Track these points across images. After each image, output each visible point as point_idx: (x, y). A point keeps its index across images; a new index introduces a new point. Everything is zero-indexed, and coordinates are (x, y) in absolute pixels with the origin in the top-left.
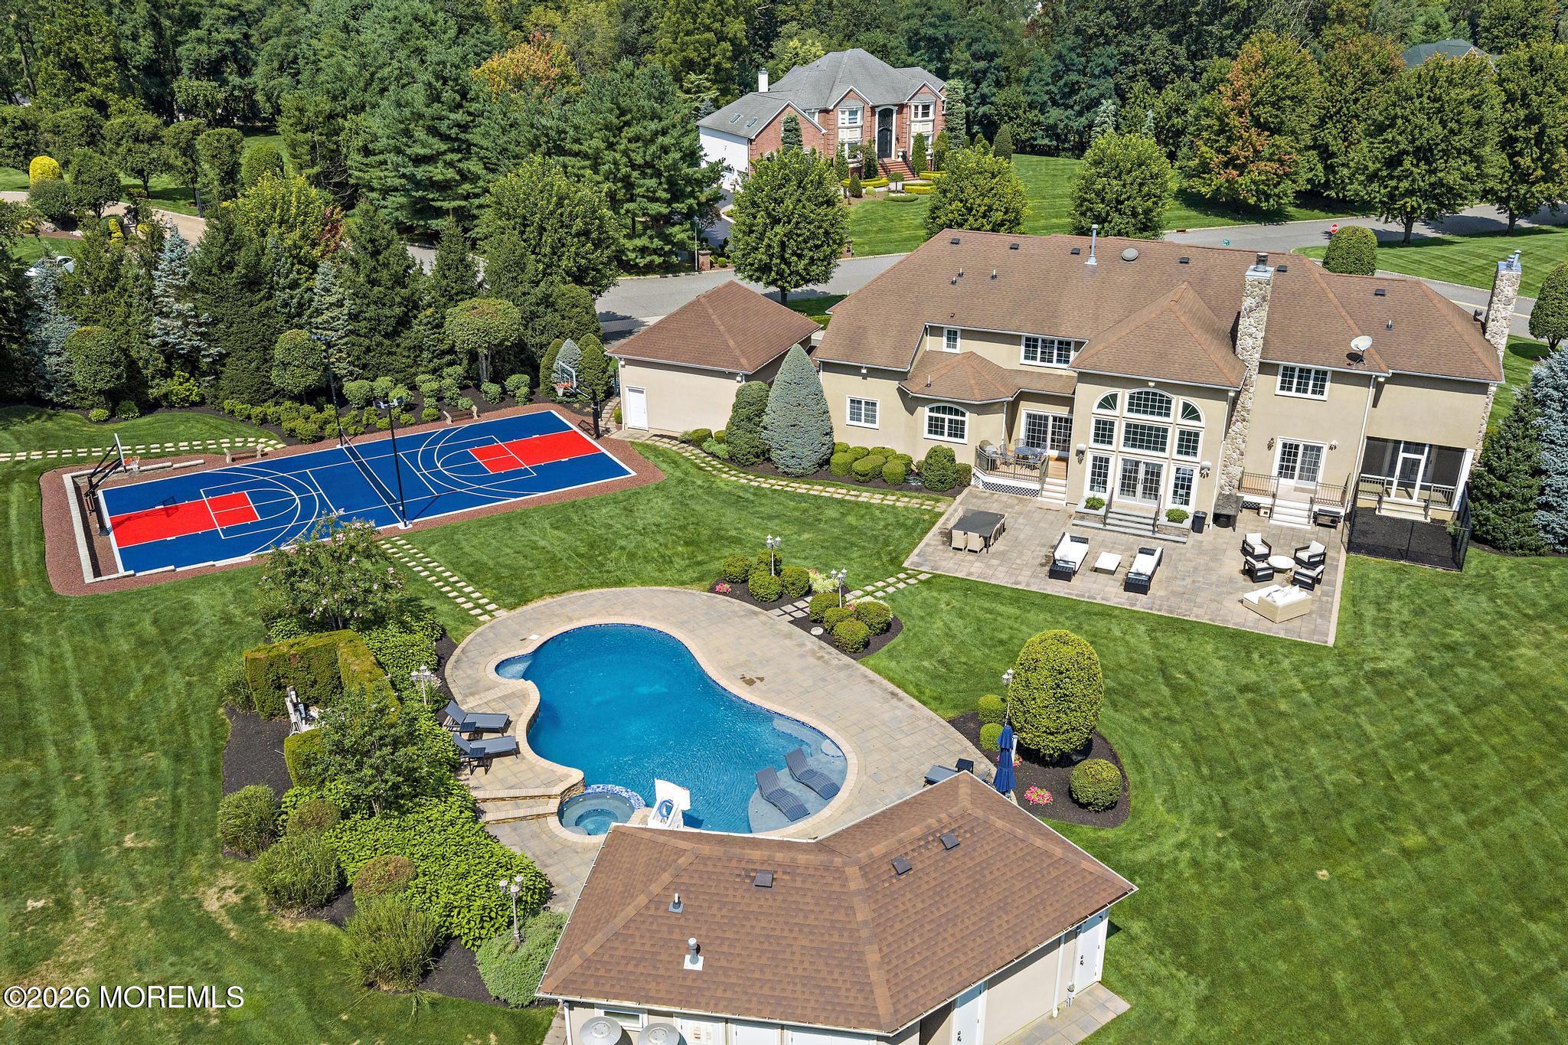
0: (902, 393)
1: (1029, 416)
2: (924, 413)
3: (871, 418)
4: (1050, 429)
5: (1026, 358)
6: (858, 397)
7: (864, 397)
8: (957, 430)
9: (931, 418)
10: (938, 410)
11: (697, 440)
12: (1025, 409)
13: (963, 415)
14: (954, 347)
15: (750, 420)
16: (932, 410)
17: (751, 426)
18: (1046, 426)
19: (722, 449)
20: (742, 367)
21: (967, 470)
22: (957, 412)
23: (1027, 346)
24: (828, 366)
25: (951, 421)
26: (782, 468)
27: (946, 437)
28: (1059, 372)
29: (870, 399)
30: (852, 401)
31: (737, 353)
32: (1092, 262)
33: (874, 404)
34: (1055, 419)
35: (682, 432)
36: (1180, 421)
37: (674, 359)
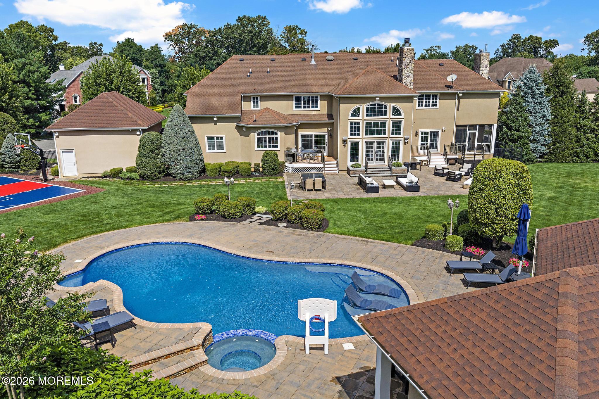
0: (238, 128)
1: (302, 136)
2: (254, 136)
3: (221, 147)
4: (314, 142)
5: (296, 107)
6: (211, 136)
7: (215, 136)
8: (273, 143)
9: (258, 139)
10: (262, 133)
11: (116, 174)
12: (302, 132)
13: (276, 134)
14: (257, 106)
15: (153, 152)
16: (258, 134)
17: (154, 155)
18: (311, 140)
19: (134, 175)
20: (140, 126)
21: (282, 164)
22: (273, 133)
23: (296, 101)
24: (193, 119)
25: (269, 139)
26: (178, 176)
27: (268, 149)
28: (313, 113)
29: (219, 136)
30: (209, 139)
31: (135, 118)
32: (313, 62)
33: (222, 139)
34: (315, 136)
35: (102, 172)
36: (392, 117)
37: (93, 127)
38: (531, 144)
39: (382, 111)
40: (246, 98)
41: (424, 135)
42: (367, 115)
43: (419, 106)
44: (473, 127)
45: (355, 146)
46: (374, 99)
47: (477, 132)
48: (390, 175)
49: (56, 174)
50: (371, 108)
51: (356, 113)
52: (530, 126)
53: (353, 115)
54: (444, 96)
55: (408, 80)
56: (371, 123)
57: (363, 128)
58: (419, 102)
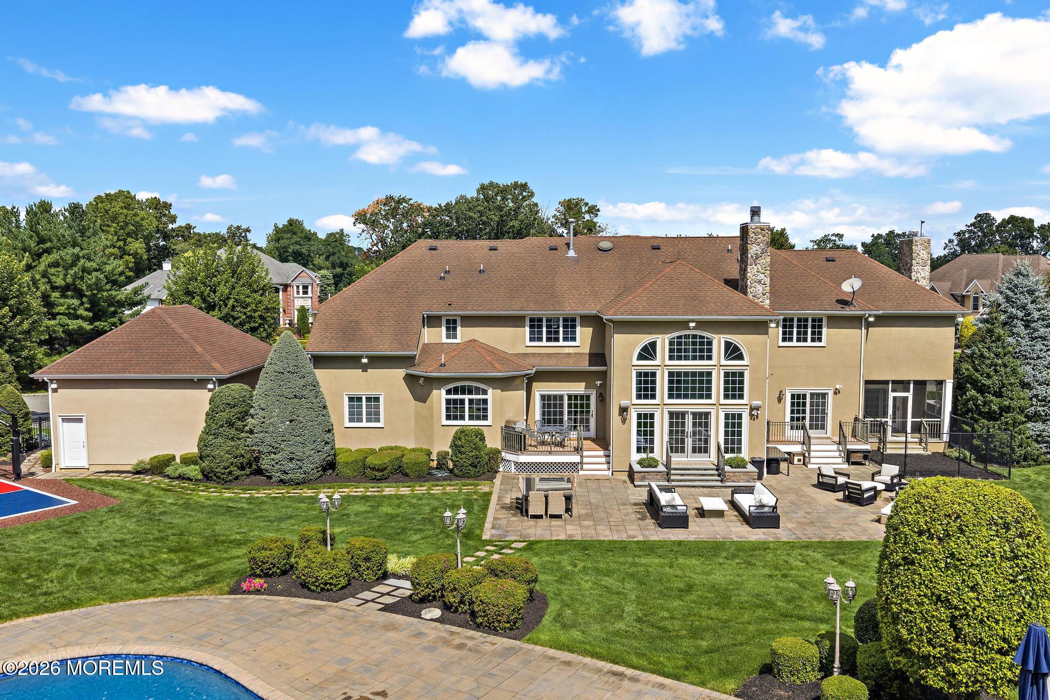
0: (411, 380)
1: (543, 397)
2: (440, 396)
3: (374, 416)
4: (566, 409)
5: (531, 340)
6: (355, 393)
7: (364, 393)
8: (480, 411)
9: (448, 402)
10: (456, 391)
11: (159, 466)
12: (540, 389)
13: (485, 392)
14: (455, 337)
15: (231, 424)
16: (449, 392)
17: (233, 432)
18: (561, 406)
19: (193, 471)
20: (215, 371)
21: (494, 455)
22: (478, 391)
23: (531, 327)
24: (320, 361)
25: (471, 401)
26: (277, 476)
27: (467, 422)
28: (567, 350)
29: (372, 393)
30: (351, 399)
31: (208, 357)
32: (572, 253)
33: (377, 399)
34: (570, 397)
35: (135, 462)
36: (724, 362)
37: (124, 372)
38: (1029, 425)
39: (703, 350)
40: (432, 321)
41: (798, 401)
42: (671, 358)
43: (784, 340)
44: (902, 385)
45: (646, 423)
46: (684, 324)
47: (910, 395)
48: (719, 484)
49: (47, 464)
50: (679, 344)
51: (648, 352)
52: (1025, 385)
53: (641, 357)
54: (836, 321)
55: (760, 288)
56: (679, 374)
57: (662, 384)
58: (784, 333)
